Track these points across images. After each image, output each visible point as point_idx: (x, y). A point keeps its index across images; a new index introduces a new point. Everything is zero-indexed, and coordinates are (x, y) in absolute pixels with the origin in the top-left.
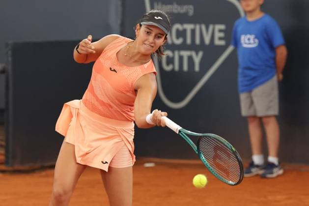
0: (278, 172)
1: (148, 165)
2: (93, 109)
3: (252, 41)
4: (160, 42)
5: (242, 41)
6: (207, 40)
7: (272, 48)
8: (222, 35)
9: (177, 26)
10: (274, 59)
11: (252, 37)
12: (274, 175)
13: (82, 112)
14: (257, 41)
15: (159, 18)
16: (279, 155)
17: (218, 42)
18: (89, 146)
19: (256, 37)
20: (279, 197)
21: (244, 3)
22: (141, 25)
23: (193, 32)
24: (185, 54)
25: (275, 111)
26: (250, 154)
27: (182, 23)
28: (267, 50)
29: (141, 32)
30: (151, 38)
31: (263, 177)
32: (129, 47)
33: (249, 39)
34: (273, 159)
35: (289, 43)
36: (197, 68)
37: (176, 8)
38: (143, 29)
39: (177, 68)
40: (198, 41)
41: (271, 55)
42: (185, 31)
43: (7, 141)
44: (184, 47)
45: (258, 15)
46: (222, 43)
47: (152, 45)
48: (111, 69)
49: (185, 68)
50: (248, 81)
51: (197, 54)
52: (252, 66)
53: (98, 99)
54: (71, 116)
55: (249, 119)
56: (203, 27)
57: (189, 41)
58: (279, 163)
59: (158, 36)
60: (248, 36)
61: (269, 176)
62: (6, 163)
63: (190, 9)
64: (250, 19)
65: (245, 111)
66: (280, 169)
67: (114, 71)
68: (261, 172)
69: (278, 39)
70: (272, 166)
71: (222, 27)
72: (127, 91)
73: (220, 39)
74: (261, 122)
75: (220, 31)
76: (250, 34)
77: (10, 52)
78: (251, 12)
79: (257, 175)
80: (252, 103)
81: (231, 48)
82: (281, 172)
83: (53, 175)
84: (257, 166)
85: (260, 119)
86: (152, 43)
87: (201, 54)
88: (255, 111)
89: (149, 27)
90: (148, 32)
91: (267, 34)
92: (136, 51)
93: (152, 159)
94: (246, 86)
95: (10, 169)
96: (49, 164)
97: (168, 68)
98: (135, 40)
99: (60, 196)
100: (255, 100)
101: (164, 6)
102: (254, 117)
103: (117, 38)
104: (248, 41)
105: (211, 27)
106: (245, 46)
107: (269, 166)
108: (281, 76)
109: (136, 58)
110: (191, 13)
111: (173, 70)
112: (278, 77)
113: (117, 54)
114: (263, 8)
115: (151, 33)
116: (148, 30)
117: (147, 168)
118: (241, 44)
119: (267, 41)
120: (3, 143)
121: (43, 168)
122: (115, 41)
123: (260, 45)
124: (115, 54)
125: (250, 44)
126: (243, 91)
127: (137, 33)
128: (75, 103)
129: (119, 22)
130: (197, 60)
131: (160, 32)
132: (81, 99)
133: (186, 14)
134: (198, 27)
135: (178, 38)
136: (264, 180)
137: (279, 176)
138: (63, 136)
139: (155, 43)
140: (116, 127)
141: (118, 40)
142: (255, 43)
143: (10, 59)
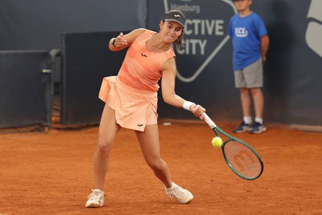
0: (262, 129)
1: (166, 124)
2: (128, 83)
3: (243, 32)
4: (179, 33)
5: (236, 32)
6: (210, 32)
7: (258, 38)
8: (221, 27)
9: (188, 21)
10: (260, 45)
11: (243, 29)
12: (260, 132)
13: (118, 86)
14: (247, 32)
15: (178, 16)
16: (263, 117)
17: (218, 33)
18: (126, 111)
19: (246, 29)
20: (263, 148)
21: (237, 4)
22: (164, 21)
23: (200, 25)
24: (194, 42)
25: (260, 84)
26: (242, 116)
27: (191, 19)
28: (255, 39)
29: (164, 27)
30: (172, 31)
31: (251, 133)
32: (155, 38)
33: (241, 31)
34: (258, 120)
35: (270, 34)
36: (202, 52)
37: (187, 8)
38: (166, 24)
39: (187, 52)
40: (203, 32)
41: (257, 42)
42: (193, 25)
43: (62, 106)
44: (192, 36)
45: (248, 13)
46: (221, 33)
47: (173, 36)
48: (142, 54)
49: (194, 52)
50: (241, 62)
51: (202, 41)
52: (244, 51)
53: (131, 76)
54: (109, 88)
55: (241, 90)
56: (207, 22)
57: (196, 32)
58: (263, 122)
59: (177, 30)
60: (241, 29)
61: (256, 132)
62: (61, 122)
63: (197, 9)
64: (242, 16)
65: (238, 84)
66: (264, 127)
67: (145, 56)
68: (250, 129)
69: (263, 31)
70: (258, 125)
71: (221, 22)
72: (155, 71)
73: (220, 30)
74: (250, 92)
75: (220, 25)
76: (242, 27)
77: (64, 41)
78: (242, 11)
79: (247, 132)
80: (243, 78)
81: (227, 38)
82: (264, 129)
83: (98, 131)
84: (247, 125)
85: (249, 90)
86: (173, 34)
87: (205, 42)
88: (246, 84)
89: (170, 22)
90: (170, 27)
91: (254, 27)
92: (161, 41)
93: (169, 120)
94: (239, 65)
95: (64, 127)
96: (93, 123)
97: (181, 52)
98: (158, 32)
99: (104, 147)
100: (246, 76)
101: (178, 6)
102: (245, 89)
103: (145, 31)
104: (241, 32)
105: (213, 22)
106: (238, 36)
107: (255, 125)
108: (265, 59)
109: (160, 46)
110: (198, 11)
111: (185, 54)
112: (263, 59)
113: (146, 42)
114: (251, 8)
115: (172, 27)
116: (169, 25)
117: (166, 126)
118: (235, 35)
119: (254, 32)
120: (59, 108)
121: (88, 126)
122: (143, 34)
123: (249, 35)
124: (145, 43)
125: (242, 34)
126: (237, 69)
127: (161, 27)
128: (112, 79)
129: (145, 18)
130: (203, 46)
131: (179, 26)
132: (117, 75)
133: (195, 12)
134: (203, 22)
135: (188, 29)
136: (252, 135)
137: (263, 132)
138: (104, 102)
139: (175, 35)
140: (144, 96)
141: (145, 33)
142: (245, 33)
143: (64, 45)
